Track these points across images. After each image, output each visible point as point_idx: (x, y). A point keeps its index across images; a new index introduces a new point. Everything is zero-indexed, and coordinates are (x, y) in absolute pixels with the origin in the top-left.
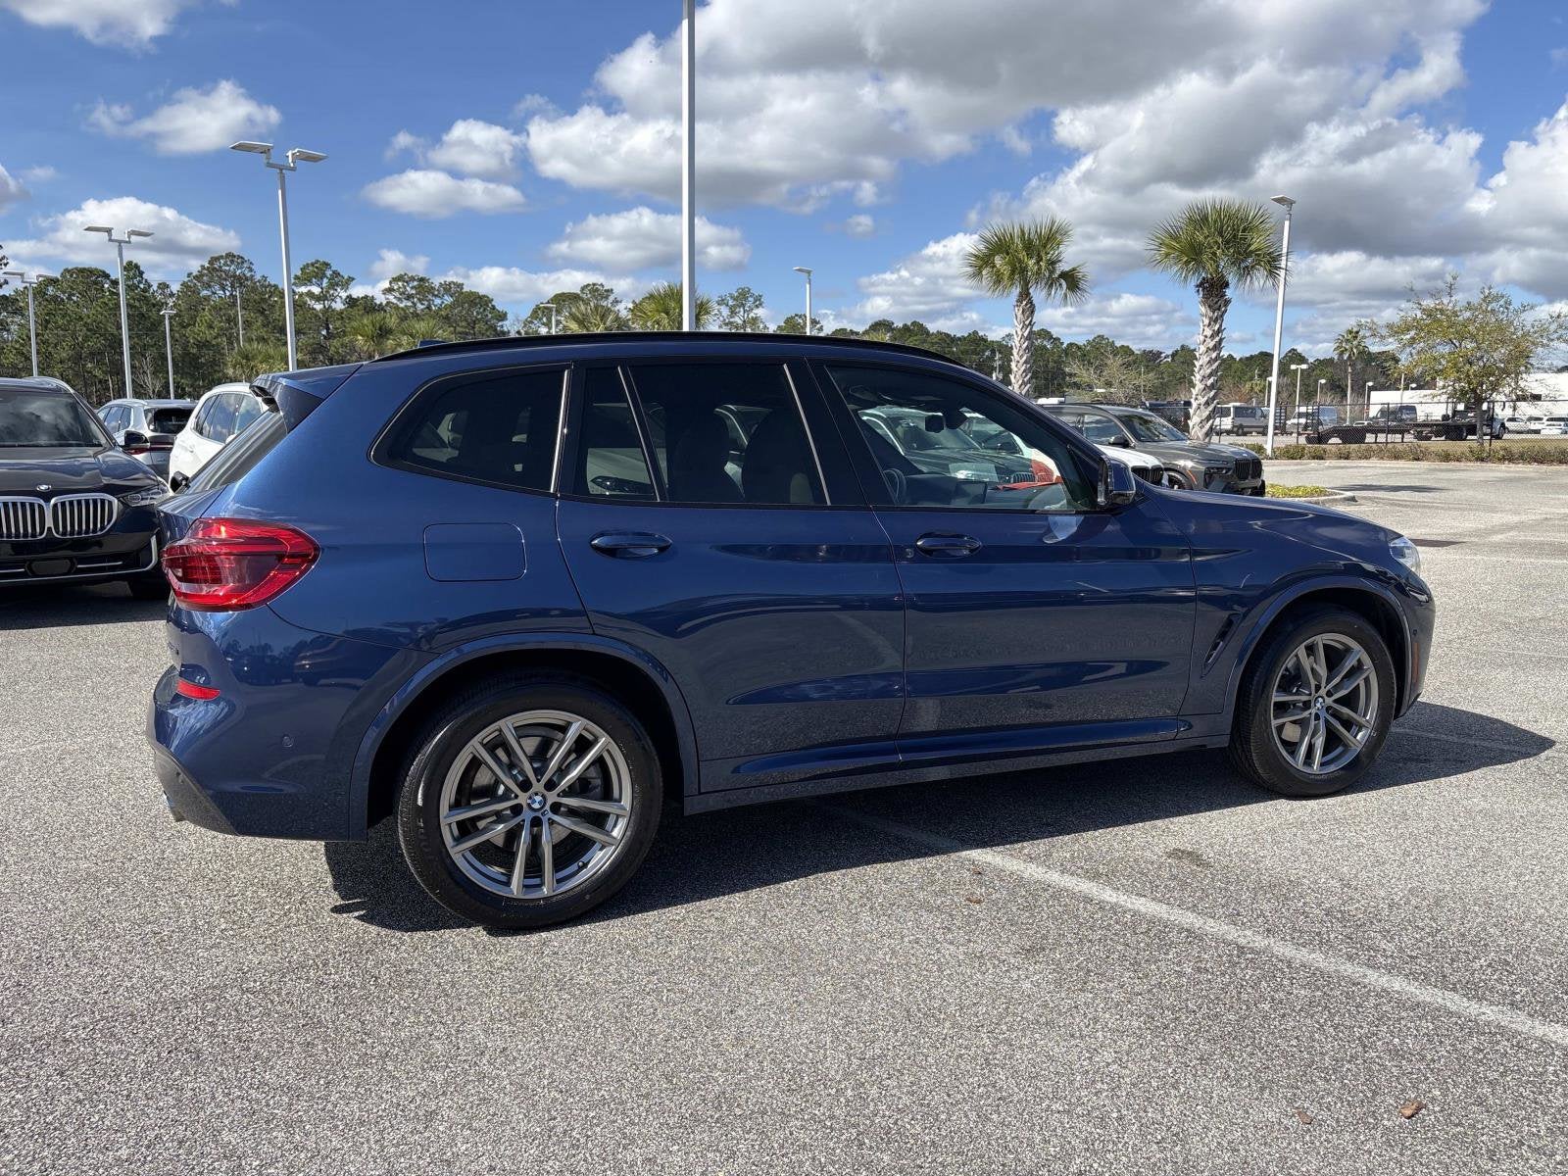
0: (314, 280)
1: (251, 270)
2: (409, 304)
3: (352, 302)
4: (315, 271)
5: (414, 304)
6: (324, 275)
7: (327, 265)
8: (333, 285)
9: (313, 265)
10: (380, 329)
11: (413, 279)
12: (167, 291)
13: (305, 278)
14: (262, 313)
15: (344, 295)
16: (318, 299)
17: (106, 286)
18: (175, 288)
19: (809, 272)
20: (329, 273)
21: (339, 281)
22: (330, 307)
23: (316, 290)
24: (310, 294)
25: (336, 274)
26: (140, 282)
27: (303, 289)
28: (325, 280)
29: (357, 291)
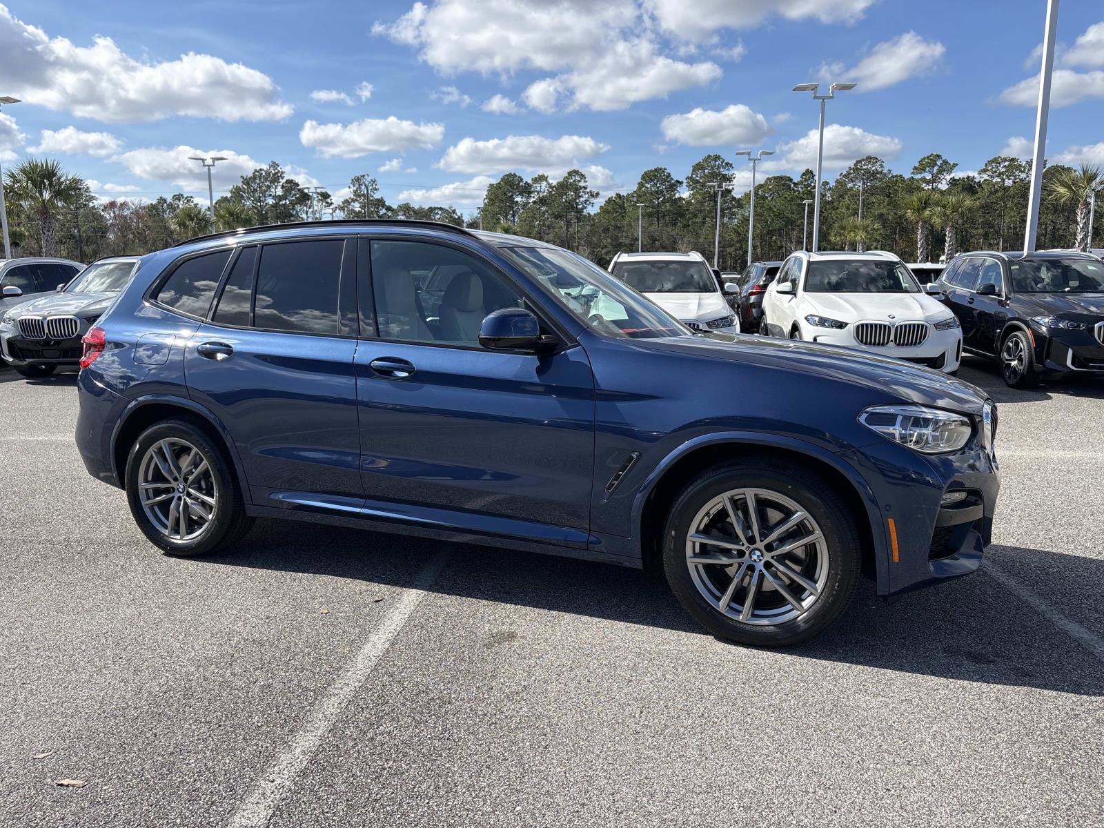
0: (927, 169)
1: (882, 166)
2: (999, 180)
3: (954, 182)
4: (929, 162)
5: (1003, 180)
6: (936, 165)
7: (939, 156)
8: (941, 171)
9: (928, 158)
10: (925, 203)
11: (1005, 160)
12: (828, 187)
13: (917, 170)
14: (889, 196)
15: (948, 178)
16: (928, 182)
17: (792, 186)
18: (832, 184)
20: (939, 163)
21: (947, 167)
22: (936, 187)
23: (929, 177)
24: (924, 180)
25: (945, 162)
26: (812, 182)
27: (918, 176)
28: (936, 168)
29: (959, 174)
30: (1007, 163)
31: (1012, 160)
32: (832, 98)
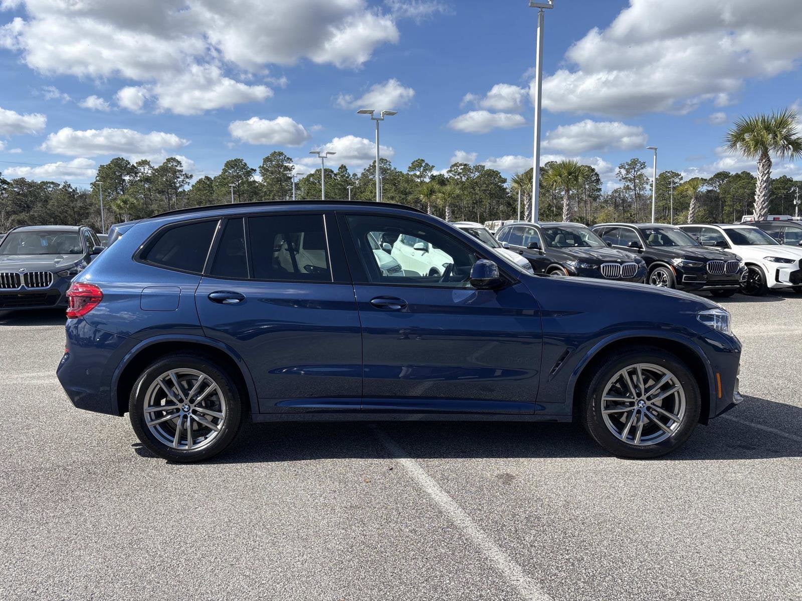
0: (417, 168)
1: (390, 165)
2: (459, 177)
3: (433, 178)
4: (417, 164)
5: (461, 177)
6: (421, 166)
7: (423, 161)
8: (425, 170)
9: (417, 161)
10: (431, 191)
11: (461, 165)
12: (356, 177)
13: (412, 168)
14: (395, 185)
15: (429, 174)
16: (418, 177)
17: (333, 176)
18: (359, 175)
19: (656, 149)
20: (423, 165)
21: (428, 168)
22: (423, 180)
23: (418, 173)
24: (415, 175)
25: (427, 164)
26: (346, 174)
27: (412, 173)
28: (422, 168)
29: (435, 173)
30: (462, 167)
31: (465, 165)
32: (383, 120)
